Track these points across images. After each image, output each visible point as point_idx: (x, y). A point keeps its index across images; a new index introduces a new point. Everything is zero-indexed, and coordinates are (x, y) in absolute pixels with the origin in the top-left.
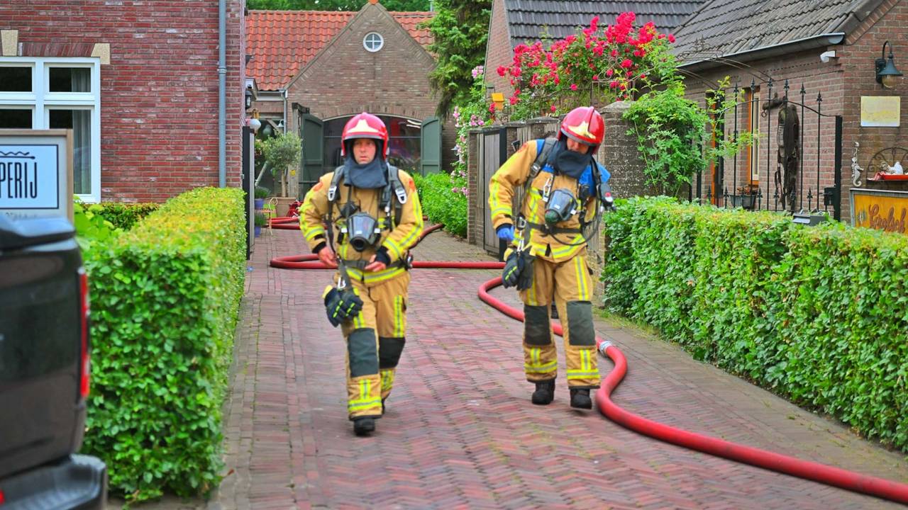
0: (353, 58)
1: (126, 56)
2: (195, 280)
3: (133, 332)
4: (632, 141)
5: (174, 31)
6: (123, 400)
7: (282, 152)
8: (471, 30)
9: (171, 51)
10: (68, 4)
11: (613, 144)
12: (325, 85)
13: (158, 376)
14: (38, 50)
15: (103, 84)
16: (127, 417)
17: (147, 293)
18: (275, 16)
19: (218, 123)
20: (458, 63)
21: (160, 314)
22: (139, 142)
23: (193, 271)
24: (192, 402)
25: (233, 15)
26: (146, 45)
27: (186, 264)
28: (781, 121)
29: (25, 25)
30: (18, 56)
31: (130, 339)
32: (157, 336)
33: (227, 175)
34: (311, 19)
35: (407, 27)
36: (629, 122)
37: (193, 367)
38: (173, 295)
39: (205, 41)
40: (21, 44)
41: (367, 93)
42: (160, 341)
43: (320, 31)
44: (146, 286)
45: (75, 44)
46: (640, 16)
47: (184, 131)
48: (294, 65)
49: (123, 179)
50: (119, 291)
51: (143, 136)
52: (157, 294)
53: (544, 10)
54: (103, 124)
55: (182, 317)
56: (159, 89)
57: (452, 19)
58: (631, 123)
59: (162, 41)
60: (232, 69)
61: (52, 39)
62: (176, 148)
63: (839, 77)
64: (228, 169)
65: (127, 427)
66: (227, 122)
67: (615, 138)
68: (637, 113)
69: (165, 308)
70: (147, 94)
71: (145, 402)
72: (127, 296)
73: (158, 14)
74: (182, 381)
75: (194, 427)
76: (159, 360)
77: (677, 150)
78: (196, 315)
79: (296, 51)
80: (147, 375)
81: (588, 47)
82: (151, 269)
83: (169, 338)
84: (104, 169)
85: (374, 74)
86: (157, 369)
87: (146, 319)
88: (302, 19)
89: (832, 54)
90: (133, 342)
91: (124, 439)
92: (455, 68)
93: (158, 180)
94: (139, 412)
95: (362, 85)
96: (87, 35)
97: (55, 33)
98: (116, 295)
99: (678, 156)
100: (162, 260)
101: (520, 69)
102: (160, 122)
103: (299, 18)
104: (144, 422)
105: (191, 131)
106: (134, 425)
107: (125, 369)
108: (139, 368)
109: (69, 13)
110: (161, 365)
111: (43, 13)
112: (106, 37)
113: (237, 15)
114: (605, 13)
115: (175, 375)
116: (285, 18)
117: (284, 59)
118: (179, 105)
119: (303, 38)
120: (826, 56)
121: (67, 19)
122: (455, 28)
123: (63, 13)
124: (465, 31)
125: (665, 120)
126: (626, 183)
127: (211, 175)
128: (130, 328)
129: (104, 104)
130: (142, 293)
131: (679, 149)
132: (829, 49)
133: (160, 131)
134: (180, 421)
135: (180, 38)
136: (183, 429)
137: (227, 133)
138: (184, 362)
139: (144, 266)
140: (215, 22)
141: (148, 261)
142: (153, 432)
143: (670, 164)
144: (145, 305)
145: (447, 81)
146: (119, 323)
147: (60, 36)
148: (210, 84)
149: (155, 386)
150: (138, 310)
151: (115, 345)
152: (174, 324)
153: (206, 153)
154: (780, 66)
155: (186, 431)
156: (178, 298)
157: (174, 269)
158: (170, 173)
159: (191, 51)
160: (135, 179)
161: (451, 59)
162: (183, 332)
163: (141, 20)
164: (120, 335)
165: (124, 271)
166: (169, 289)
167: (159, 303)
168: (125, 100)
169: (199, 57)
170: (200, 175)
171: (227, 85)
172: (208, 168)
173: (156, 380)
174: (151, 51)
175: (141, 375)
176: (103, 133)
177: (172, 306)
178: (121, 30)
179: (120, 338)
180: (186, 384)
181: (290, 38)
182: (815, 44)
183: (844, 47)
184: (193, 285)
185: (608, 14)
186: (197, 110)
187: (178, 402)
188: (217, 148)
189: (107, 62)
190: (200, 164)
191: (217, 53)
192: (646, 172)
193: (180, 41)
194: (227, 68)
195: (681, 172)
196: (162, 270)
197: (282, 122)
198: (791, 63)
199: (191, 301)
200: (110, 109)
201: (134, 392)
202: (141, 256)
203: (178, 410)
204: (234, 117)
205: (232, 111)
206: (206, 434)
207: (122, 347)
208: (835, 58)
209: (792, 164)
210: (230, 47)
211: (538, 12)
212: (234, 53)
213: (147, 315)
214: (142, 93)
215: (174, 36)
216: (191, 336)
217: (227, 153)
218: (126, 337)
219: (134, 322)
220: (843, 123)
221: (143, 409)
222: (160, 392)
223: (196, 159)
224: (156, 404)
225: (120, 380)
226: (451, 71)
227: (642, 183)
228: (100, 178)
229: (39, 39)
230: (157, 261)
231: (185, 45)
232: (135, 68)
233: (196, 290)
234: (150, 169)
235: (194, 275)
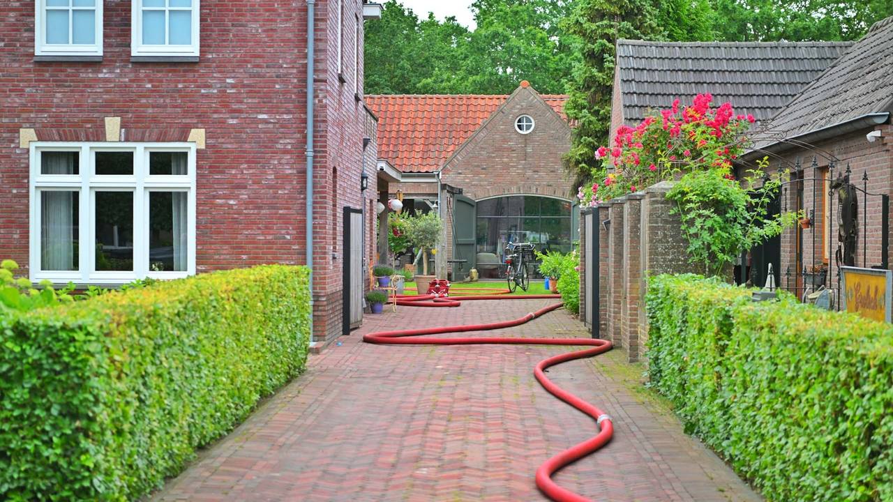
0: (505, 141)
1: (220, 140)
2: (80, 349)
3: (22, 397)
4: (676, 220)
5: (265, 116)
6: (13, 460)
7: (423, 231)
8: (602, 112)
9: (262, 135)
10: (167, 92)
11: (657, 223)
12: (478, 166)
13: (45, 438)
14: (140, 135)
15: (198, 167)
16: (16, 476)
17: (35, 361)
18: (435, 101)
19: (305, 204)
20: (588, 145)
21: (47, 380)
22: (230, 222)
23: (78, 341)
24: (76, 463)
25: (320, 101)
26: (239, 129)
27: (71, 334)
28: (840, 200)
29: (127, 112)
30: (120, 141)
31: (19, 403)
32: (44, 401)
33: (314, 253)
34: (469, 103)
35: (556, 110)
36: (672, 201)
37: (77, 430)
38: (60, 363)
39: (294, 125)
40: (123, 130)
41: (519, 174)
42: (48, 405)
43: (477, 115)
44: (33, 354)
45: (172, 130)
46: (755, 97)
47: (274, 211)
48: (451, 148)
49: (217, 257)
50: (9, 359)
51: (236, 216)
52: (44, 362)
53: (659, 92)
54: (198, 205)
55: (67, 383)
56: (251, 171)
57: (583, 101)
58: (675, 203)
59: (254, 126)
60: (319, 152)
61: (152, 125)
62: (266, 228)
63: (886, 156)
64: (314, 248)
65: (15, 485)
66: (314, 203)
67: (659, 217)
68: (679, 193)
69: (53, 374)
70: (239, 176)
71: (33, 462)
72: (18, 363)
73: (250, 101)
74: (68, 443)
75: (77, 486)
76: (47, 423)
77: (718, 229)
78: (81, 381)
79: (454, 134)
80: (35, 437)
81: (665, 128)
82: (39, 339)
83: (55, 403)
84: (199, 248)
85: (526, 156)
86: (44, 432)
87: (34, 385)
88: (461, 103)
89: (877, 133)
90: (23, 406)
91: (13, 496)
92: (586, 150)
93: (250, 258)
94: (26, 471)
95: (513, 167)
96: (184, 121)
97: (155, 120)
98: (7, 362)
99: (719, 234)
100: (51, 331)
101: (621, 150)
102: (251, 203)
103: (457, 101)
104: (30, 481)
105: (281, 212)
106: (22, 483)
107: (15, 431)
108: (27, 430)
109: (168, 101)
110: (48, 428)
111: (144, 101)
112: (202, 122)
113: (324, 101)
114: (719, 95)
115: (60, 437)
116: (444, 102)
117: (441, 141)
118: (270, 187)
119: (461, 121)
120: (872, 136)
121: (166, 106)
122: (585, 110)
123: (162, 100)
124: (596, 113)
125: (706, 199)
126: (671, 261)
127: (298, 254)
128: (19, 393)
129: (199, 186)
130: (30, 360)
131: (721, 229)
132: (876, 128)
133: (252, 212)
134: (65, 480)
135: (271, 123)
136: (67, 488)
137: (314, 213)
138: (70, 424)
139: (33, 335)
140: (303, 107)
141: (37, 332)
142: (40, 490)
143: (711, 242)
144: (33, 372)
145: (578, 162)
146: (10, 389)
147: (159, 122)
148: (298, 166)
149: (43, 448)
150: (27, 376)
151: (6, 409)
152: (59, 389)
153: (295, 232)
154: (844, 145)
155: (71, 489)
156: (64, 365)
157: (60, 338)
158: (261, 251)
159: (280, 135)
160: (228, 256)
161: (582, 141)
162: (68, 397)
163: (235, 107)
164: (11, 399)
165: (15, 340)
166: (56, 357)
167: (47, 370)
168: (218, 182)
169: (288, 141)
170: (289, 254)
171: (314, 167)
172: (296, 247)
173: (44, 442)
174: (244, 136)
175: (30, 436)
176: (198, 213)
177: (57, 373)
178: (215, 116)
179: (11, 403)
180: (71, 447)
181: (449, 121)
182: (862, 125)
183: (889, 126)
184: (78, 354)
185: (722, 96)
186: (286, 192)
187: (63, 462)
188: (305, 228)
189: (203, 147)
190: (289, 243)
191: (305, 137)
192: (689, 250)
193: (271, 126)
194: (315, 151)
195: (723, 251)
196: (49, 339)
197: (437, 203)
198: (851, 143)
199: (76, 368)
200: (205, 190)
201: (22, 452)
202: (31, 327)
203: (62, 470)
204: (321, 198)
205: (319, 192)
206: (93, 493)
207: (12, 410)
208: (882, 138)
209: (851, 242)
210: (318, 131)
211: (653, 94)
212: (321, 136)
213: (35, 381)
214: (235, 175)
215: (265, 122)
216: (76, 402)
217: (314, 232)
218: (16, 401)
219: (23, 388)
220: (890, 201)
221: (30, 469)
222: (46, 452)
223: (285, 238)
224: (42, 464)
225: (10, 441)
226: (582, 152)
227: (686, 260)
228: (195, 255)
229: (140, 125)
230: (44, 332)
231: (275, 130)
232: (228, 152)
233: (79, 358)
234: (241, 248)
235: (77, 344)
